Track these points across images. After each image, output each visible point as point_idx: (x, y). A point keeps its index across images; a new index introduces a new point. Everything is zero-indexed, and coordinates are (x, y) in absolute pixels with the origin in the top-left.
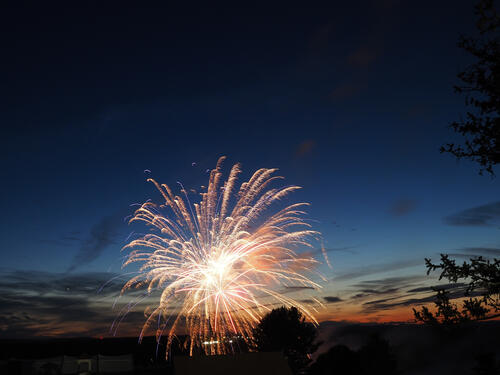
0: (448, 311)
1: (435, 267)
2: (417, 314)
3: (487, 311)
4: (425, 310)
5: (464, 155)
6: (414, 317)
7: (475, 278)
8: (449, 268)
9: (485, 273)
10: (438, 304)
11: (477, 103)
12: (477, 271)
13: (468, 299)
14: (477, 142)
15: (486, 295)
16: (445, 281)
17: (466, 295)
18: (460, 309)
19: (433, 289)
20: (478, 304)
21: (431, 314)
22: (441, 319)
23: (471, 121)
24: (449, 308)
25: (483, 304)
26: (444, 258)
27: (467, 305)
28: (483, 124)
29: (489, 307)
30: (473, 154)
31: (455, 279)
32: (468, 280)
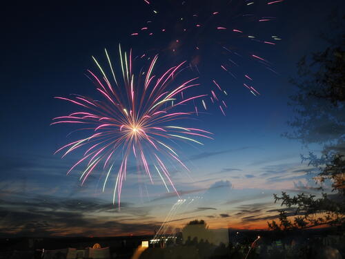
0: (286, 223)
1: (279, 199)
2: (270, 225)
3: (307, 223)
4: (274, 223)
5: (293, 138)
6: (268, 227)
7: (300, 205)
8: (287, 199)
9: (305, 203)
10: (281, 219)
11: (299, 112)
12: (301, 201)
13: (296, 216)
14: (300, 131)
15: (306, 214)
16: (284, 207)
17: (295, 214)
18: (293, 222)
19: (278, 211)
20: (302, 220)
21: (277, 225)
22: (282, 228)
23: (296, 121)
24: (287, 222)
25: (304, 220)
26: (284, 194)
27: (297, 220)
28: (303, 122)
29: (307, 221)
30: (298, 138)
31: (290, 206)
32: (297, 206)
